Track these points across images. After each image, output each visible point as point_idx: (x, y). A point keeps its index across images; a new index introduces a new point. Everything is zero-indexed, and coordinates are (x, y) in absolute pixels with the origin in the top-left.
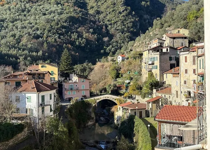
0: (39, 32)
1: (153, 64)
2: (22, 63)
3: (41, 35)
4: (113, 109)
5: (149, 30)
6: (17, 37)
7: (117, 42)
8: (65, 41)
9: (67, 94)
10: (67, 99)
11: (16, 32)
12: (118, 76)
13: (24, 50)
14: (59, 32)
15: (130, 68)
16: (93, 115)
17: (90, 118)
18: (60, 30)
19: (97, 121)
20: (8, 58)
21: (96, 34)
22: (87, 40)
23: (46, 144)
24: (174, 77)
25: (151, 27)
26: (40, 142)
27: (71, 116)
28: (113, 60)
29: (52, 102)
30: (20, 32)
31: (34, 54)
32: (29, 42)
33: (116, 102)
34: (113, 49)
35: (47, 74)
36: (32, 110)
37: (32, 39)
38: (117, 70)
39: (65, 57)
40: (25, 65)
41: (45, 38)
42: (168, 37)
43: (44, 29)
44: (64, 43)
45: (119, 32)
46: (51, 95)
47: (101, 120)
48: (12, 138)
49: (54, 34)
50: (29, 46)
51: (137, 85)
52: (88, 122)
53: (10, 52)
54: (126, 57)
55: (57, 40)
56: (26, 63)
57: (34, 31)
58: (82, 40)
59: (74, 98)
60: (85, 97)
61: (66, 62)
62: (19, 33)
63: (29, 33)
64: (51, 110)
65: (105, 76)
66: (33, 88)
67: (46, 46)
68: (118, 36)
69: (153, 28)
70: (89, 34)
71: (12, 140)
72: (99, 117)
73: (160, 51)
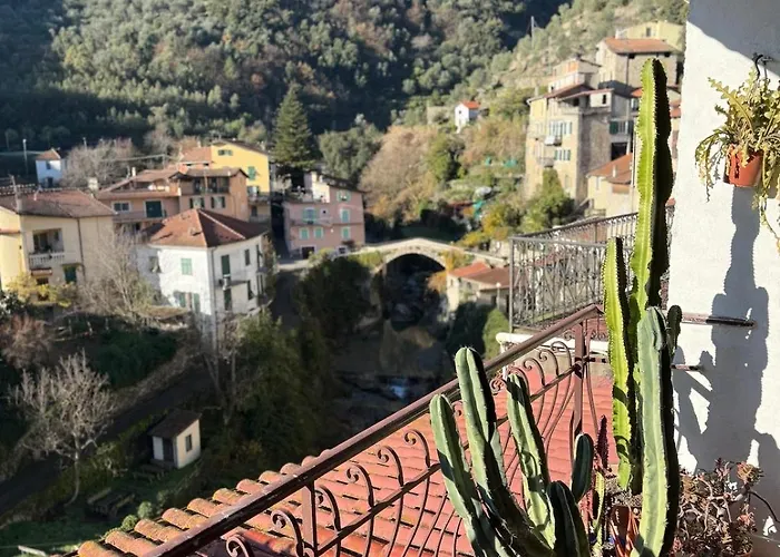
0: (207, 24)
1: (558, 144)
2: (162, 127)
3: (217, 32)
4: (434, 282)
5: (559, 14)
6: (141, 43)
7: (457, 50)
8: (291, 49)
9: (298, 238)
10: (298, 250)
11: (138, 22)
12: (453, 172)
13: (164, 84)
14: (272, 21)
15: (492, 148)
16: (375, 299)
17: (365, 308)
18: (275, 14)
19: (386, 314)
20: (120, 114)
21: (391, 25)
22: (361, 45)
23: (238, 393)
24: (615, 191)
25: (566, 5)
26: (223, 387)
27: (310, 304)
28: (440, 118)
29: (251, 273)
30: (150, 21)
31: (198, 96)
32: (178, 60)
33: (441, 260)
34: (443, 78)
35: (235, 176)
36: (197, 296)
37: (188, 46)
38: (453, 154)
39: (289, 119)
40: (172, 133)
41: (227, 43)
42: (613, 50)
43: (225, 13)
44: (289, 58)
45: (465, 16)
46: (247, 252)
47: (398, 312)
48: (146, 376)
49: (254, 29)
50: (181, 70)
51: (508, 209)
52: (359, 320)
53: (122, 92)
54: (482, 107)
55: (266, 49)
56: (173, 130)
57: (194, 18)
58: (343, 46)
59: (320, 248)
60: (350, 244)
61: (294, 134)
62: (146, 26)
63: (177, 27)
64: (250, 296)
65: (415, 171)
66: (197, 234)
67: (231, 69)
68: (461, 28)
69: (572, 10)
70: (368, 26)
71: (145, 383)
72: (394, 304)
73: (582, 102)
